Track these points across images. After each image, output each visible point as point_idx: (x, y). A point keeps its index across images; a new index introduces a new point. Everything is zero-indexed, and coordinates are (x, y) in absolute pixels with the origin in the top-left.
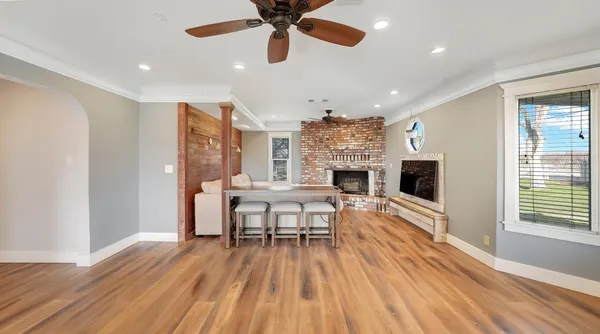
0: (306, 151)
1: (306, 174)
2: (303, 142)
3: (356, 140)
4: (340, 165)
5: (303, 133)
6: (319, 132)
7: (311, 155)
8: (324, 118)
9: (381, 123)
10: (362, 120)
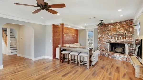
0: (100, 36)
1: (99, 44)
2: (98, 32)
3: (120, 31)
4: (113, 41)
5: (98, 29)
6: (104, 28)
7: (101, 37)
8: (100, 23)
9: (132, 22)
10: (123, 22)
